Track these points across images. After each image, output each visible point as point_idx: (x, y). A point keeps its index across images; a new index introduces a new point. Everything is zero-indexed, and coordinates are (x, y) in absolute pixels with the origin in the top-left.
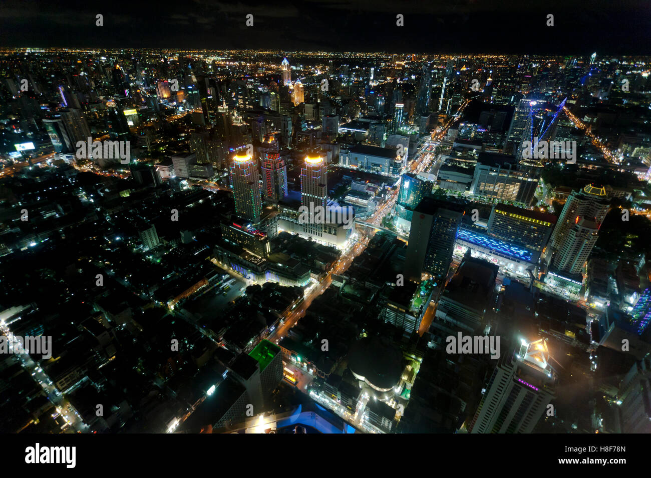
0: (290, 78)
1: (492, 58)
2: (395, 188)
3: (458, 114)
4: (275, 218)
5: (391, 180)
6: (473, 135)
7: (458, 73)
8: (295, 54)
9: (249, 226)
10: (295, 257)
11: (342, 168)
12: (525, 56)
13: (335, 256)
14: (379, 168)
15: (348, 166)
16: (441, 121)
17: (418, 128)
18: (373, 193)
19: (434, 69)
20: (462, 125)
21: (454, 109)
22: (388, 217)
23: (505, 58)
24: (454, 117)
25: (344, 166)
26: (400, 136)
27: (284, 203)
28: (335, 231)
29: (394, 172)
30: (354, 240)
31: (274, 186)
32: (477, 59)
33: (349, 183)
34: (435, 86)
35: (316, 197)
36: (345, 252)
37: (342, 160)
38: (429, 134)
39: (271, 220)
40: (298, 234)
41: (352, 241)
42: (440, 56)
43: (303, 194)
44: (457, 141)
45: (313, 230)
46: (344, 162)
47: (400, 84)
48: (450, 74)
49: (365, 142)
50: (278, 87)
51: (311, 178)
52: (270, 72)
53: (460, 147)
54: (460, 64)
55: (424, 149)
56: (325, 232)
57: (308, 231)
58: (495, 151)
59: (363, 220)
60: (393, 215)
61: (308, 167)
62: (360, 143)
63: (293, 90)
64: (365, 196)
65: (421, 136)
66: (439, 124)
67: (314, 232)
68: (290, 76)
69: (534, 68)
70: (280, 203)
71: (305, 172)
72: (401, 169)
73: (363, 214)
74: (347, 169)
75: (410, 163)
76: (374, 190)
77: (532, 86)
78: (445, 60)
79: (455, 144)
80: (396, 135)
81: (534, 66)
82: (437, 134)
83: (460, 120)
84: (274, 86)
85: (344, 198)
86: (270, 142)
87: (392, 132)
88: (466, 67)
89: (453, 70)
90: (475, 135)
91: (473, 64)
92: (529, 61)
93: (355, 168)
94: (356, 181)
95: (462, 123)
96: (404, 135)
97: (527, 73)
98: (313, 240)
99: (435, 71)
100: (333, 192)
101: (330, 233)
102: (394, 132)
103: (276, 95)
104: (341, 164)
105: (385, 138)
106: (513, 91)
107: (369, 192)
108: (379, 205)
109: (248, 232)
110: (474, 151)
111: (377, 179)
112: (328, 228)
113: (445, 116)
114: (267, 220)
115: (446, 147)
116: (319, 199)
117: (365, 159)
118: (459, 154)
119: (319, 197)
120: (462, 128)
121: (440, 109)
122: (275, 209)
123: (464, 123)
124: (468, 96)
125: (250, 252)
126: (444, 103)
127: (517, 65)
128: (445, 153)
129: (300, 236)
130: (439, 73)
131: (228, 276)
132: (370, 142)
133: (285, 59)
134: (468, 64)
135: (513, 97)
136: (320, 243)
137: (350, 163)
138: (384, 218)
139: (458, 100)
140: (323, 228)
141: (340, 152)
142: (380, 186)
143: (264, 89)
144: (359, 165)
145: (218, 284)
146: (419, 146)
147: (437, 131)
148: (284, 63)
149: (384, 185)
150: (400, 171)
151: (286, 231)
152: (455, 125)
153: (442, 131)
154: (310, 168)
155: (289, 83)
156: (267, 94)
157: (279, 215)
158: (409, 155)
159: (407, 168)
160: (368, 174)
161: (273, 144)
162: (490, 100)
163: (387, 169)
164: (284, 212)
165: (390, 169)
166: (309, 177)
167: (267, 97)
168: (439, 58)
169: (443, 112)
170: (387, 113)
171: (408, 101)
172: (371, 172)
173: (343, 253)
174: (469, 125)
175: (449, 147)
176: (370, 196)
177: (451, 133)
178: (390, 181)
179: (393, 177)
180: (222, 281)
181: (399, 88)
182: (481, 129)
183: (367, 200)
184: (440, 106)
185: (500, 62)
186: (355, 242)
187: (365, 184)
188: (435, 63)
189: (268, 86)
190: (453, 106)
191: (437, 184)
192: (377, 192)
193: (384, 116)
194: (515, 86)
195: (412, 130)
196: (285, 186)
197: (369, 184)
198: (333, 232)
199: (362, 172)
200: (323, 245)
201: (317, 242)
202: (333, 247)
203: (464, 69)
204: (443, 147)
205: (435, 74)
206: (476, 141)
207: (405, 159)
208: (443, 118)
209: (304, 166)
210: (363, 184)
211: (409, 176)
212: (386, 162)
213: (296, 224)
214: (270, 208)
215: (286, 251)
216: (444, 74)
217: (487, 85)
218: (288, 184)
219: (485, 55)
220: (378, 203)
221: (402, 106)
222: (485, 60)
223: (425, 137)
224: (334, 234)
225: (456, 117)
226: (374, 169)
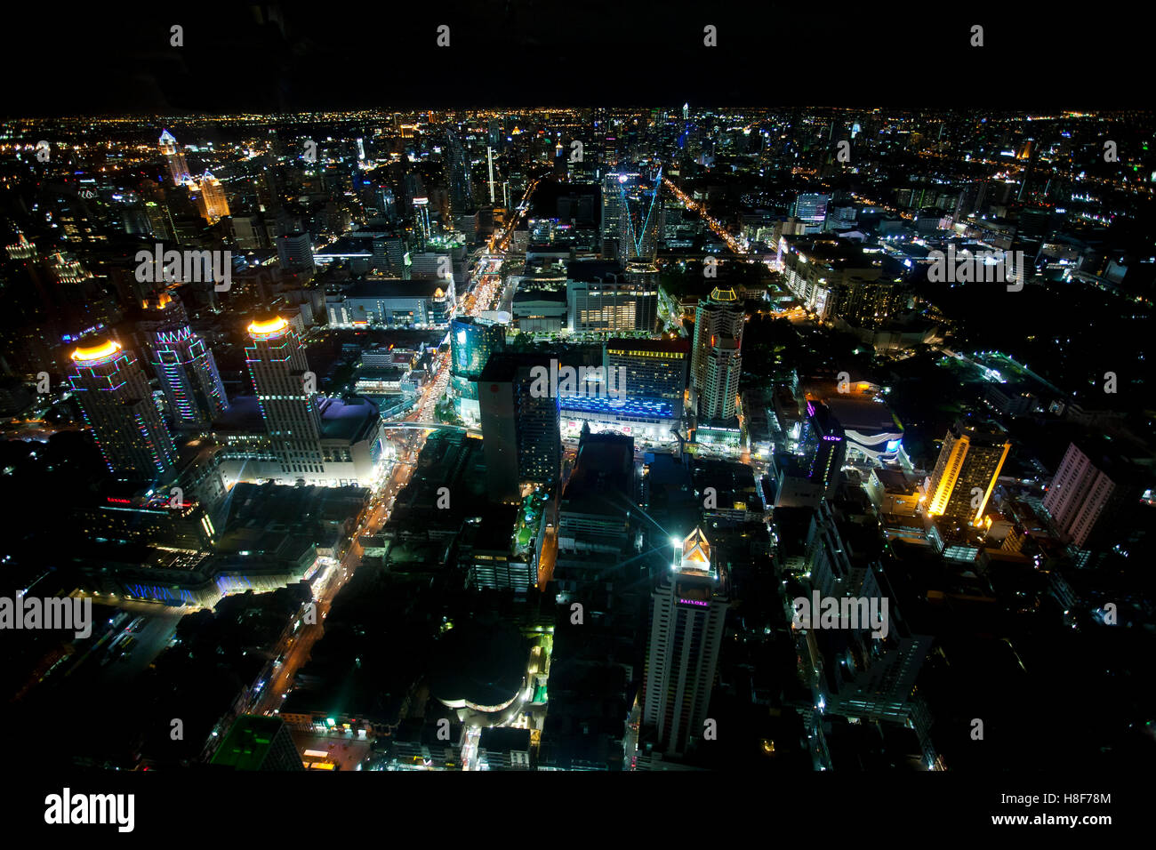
0: (186, 170)
1: (557, 114)
2: (444, 348)
3: (524, 205)
4: (211, 462)
5: (435, 335)
6: (552, 236)
7: (510, 139)
8: (189, 120)
9: (150, 492)
10: (275, 528)
11: (338, 330)
12: (600, 109)
13: (359, 501)
14: (408, 317)
15: (349, 325)
16: (500, 219)
17: (463, 237)
18: (407, 366)
19: (469, 135)
20: (532, 222)
21: (516, 197)
22: (444, 402)
23: (575, 113)
24: (519, 211)
25: (342, 326)
26: (433, 254)
27: (224, 427)
28: (348, 453)
29: (437, 321)
30: (391, 461)
31: (192, 396)
32: (535, 115)
33: (357, 356)
34: (477, 162)
35: (291, 397)
36: (377, 488)
37: (333, 317)
38: (485, 244)
39: (204, 468)
40: (272, 481)
41: (387, 463)
42: (475, 113)
43: (262, 398)
44: (530, 249)
45: (302, 465)
46: (340, 319)
47: (414, 164)
48: (498, 142)
49: (372, 274)
50: (162, 190)
51: (270, 364)
52: (137, 160)
53: (538, 259)
54: (510, 125)
55: (481, 271)
56: (328, 461)
57: (292, 468)
58: (591, 257)
59: (398, 420)
60: (451, 397)
61: (258, 343)
62: (363, 279)
63: (199, 194)
64: (394, 374)
65: (471, 248)
66: (498, 225)
67: (305, 467)
68: (185, 165)
69: (616, 127)
70: (214, 427)
71: (254, 355)
72: (449, 312)
73: (396, 408)
74: (348, 331)
75: (462, 299)
76: (408, 359)
77: (620, 152)
78: (486, 118)
79: (529, 255)
80: (427, 254)
81: (616, 123)
82: (497, 243)
83: (529, 215)
84: (151, 190)
85: (353, 386)
86: (162, 306)
87: (418, 249)
88: (519, 129)
89: (501, 135)
90: (555, 235)
91: (529, 123)
92: (608, 117)
93: (362, 325)
94: (368, 349)
95: (531, 219)
96: (442, 251)
97: (609, 135)
98: (308, 483)
99: (472, 138)
100: (329, 379)
101: (338, 460)
102: (422, 248)
103: (159, 208)
104: (333, 324)
105: (408, 262)
106: (596, 162)
107: (399, 365)
108: (423, 385)
109: (151, 507)
110: (561, 261)
111: (410, 338)
112: (331, 452)
113: (504, 211)
114: (193, 469)
115: (517, 262)
116: (298, 401)
117: (379, 305)
118: (539, 270)
119: (297, 398)
120: (534, 227)
121: (493, 200)
122: (208, 443)
123: (535, 219)
124: (532, 175)
125: (167, 549)
126: (498, 189)
127: (593, 124)
128: (516, 272)
129: (277, 483)
130: (478, 139)
131: (122, 617)
132: (381, 274)
133: (165, 132)
134: (523, 124)
135: (598, 171)
136: (323, 484)
137: (351, 319)
138: (437, 407)
139: (519, 182)
140: (322, 454)
141: (327, 302)
142: (418, 349)
143: (127, 198)
144: (370, 318)
145: (100, 642)
146: (472, 267)
147: (497, 237)
148: (166, 141)
149: (425, 347)
150: (448, 315)
151: (246, 481)
152: (523, 225)
153: (504, 236)
154: (264, 343)
155: (186, 179)
156: (139, 207)
157: (219, 454)
158: (457, 285)
159: (459, 309)
160: (390, 331)
161: (169, 308)
162: (567, 179)
163: (424, 317)
164: (230, 443)
165: (428, 315)
166: (266, 361)
167: (140, 213)
168: (475, 116)
169: (498, 204)
170: (403, 217)
171: (436, 192)
172: (396, 327)
173: (375, 490)
174: (544, 221)
175: (521, 262)
176: (402, 372)
177: (520, 238)
178: (432, 338)
179: (437, 328)
180: (111, 632)
181: (415, 172)
182: (562, 225)
183: (398, 380)
184: (492, 194)
185: (569, 120)
186: (393, 464)
187: (388, 352)
188: (470, 125)
189: (137, 191)
190: (512, 192)
191: (516, 326)
192: (414, 363)
193: (398, 222)
194: (596, 154)
195: (452, 242)
196: (218, 391)
197: (396, 351)
198: (344, 457)
199: (380, 330)
200: (330, 486)
201: (317, 484)
202: (352, 485)
203: (516, 132)
204: (512, 262)
205: (472, 142)
206: (560, 246)
207: (451, 292)
208: (501, 214)
209: (250, 342)
210: (383, 353)
211: (465, 321)
212: (419, 304)
213: (263, 460)
214: (195, 443)
215: (253, 521)
216: (488, 142)
217: (557, 155)
218: (224, 384)
219: (545, 109)
220: (419, 381)
221: (425, 201)
222: (547, 117)
223: (479, 251)
224: (347, 461)
225: (522, 210)
226: (400, 321)
